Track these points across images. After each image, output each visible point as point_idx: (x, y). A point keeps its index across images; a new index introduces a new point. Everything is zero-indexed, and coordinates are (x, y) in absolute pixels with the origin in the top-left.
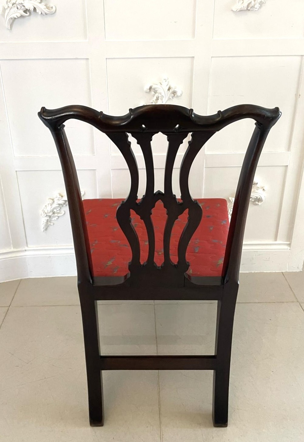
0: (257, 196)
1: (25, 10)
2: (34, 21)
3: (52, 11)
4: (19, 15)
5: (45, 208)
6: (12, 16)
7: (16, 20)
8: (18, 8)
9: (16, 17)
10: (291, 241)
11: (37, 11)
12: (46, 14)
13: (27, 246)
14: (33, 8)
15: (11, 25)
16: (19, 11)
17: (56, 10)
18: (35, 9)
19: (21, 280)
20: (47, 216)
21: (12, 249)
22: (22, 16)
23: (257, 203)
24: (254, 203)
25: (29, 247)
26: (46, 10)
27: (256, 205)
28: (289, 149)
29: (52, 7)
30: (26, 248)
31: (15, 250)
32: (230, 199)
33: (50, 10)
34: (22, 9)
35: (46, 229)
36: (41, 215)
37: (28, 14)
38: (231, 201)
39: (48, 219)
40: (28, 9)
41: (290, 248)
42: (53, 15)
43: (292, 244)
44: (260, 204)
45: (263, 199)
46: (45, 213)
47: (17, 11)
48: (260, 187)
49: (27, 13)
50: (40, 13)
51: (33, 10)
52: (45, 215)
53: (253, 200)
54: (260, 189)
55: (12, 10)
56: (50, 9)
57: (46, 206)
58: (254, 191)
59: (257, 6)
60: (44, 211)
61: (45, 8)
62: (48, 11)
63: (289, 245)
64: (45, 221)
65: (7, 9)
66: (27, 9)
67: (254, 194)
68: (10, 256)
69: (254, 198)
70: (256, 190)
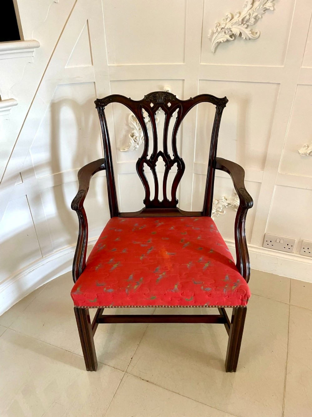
1: (231, 34)
2: (238, 45)
3: (256, 36)
4: (225, 40)
6: (219, 41)
7: (221, 44)
8: (225, 33)
9: (222, 42)
11: (242, 37)
12: (250, 39)
14: (239, 33)
15: (216, 48)
16: (226, 36)
17: (259, 36)
18: (241, 34)
22: (228, 41)
26: (251, 35)
29: (256, 33)
33: (253, 35)
34: (229, 33)
37: (233, 38)
40: (235, 34)
42: (258, 39)
47: (224, 36)
49: (232, 38)
50: (245, 38)
51: (238, 34)
55: (220, 35)
56: (255, 34)
61: (250, 34)
62: (252, 37)
65: (215, 33)
66: (233, 34)
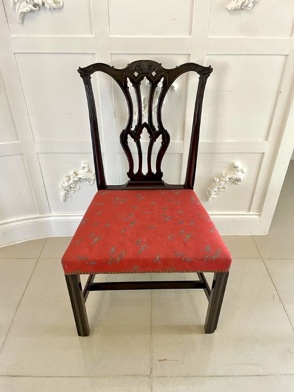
0: (236, 177)
1: (34, 4)
2: (44, 16)
3: (59, 5)
4: (29, 10)
5: (63, 184)
6: (22, 10)
7: (27, 15)
8: (27, 2)
9: (27, 12)
10: (261, 213)
11: (46, 6)
12: (54, 9)
13: (51, 213)
14: (42, 2)
15: (23, 19)
16: (28, 5)
17: (63, 5)
18: (43, 3)
19: (47, 238)
20: (65, 190)
21: (39, 215)
22: (32, 11)
23: (237, 182)
24: (234, 183)
25: (52, 214)
26: (54, 5)
27: (236, 184)
28: (267, 138)
29: (59, 2)
30: (50, 215)
31: (41, 216)
32: (215, 179)
33: (57, 4)
34: (31, 3)
35: (65, 200)
36: (60, 189)
37: (38, 8)
38: (216, 181)
39: (66, 193)
40: (37, 3)
41: (260, 217)
42: (61, 10)
43: (262, 215)
44: (238, 183)
45: (242, 179)
46: (64, 187)
47: (27, 5)
48: (240, 170)
49: (36, 8)
50: (49, 8)
51: (41, 4)
52: (64, 189)
53: (233, 180)
54: (240, 171)
55: (22, 4)
56: (58, 3)
57: (64, 182)
58: (235, 173)
59: (251, 5)
60: (62, 186)
61: (53, 3)
62: (56, 6)
63: (260, 215)
64: (64, 194)
65: (17, 3)
66: (36, 4)
67: (235, 175)
68: (37, 220)
69: (235, 179)
70: (236, 172)
